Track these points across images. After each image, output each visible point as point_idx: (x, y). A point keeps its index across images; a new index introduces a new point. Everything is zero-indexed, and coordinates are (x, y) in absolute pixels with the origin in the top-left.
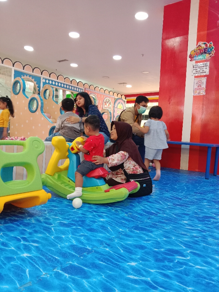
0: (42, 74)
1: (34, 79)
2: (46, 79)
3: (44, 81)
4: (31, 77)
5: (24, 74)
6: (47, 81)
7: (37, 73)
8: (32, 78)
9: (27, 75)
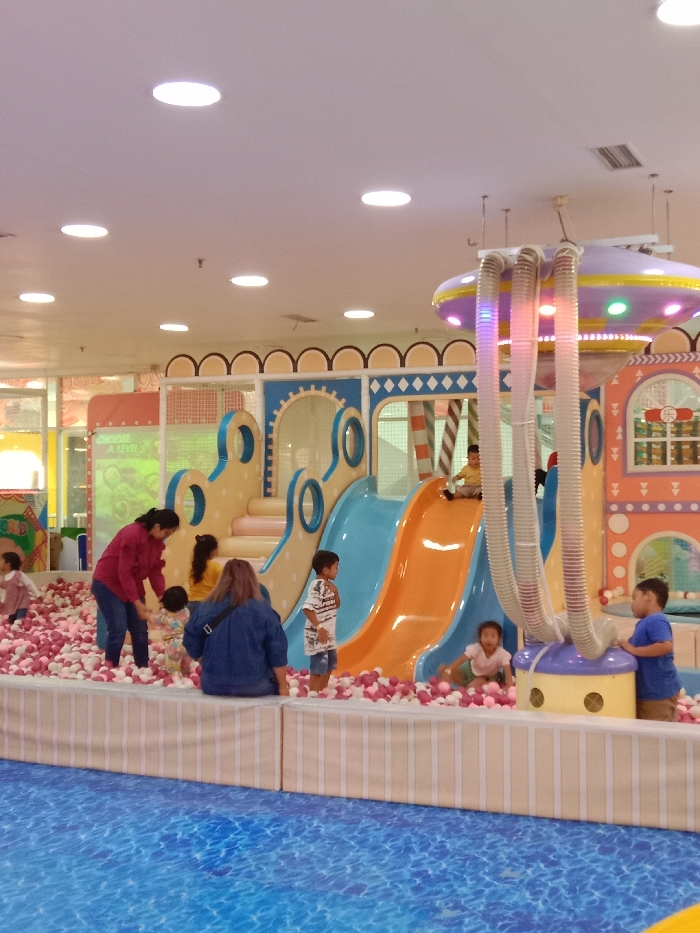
0: (366, 366)
1: (335, 393)
2: (382, 380)
3: (376, 387)
4: (324, 388)
5: (294, 386)
6: (389, 386)
7: (347, 368)
8: (329, 391)
9: (306, 384)
